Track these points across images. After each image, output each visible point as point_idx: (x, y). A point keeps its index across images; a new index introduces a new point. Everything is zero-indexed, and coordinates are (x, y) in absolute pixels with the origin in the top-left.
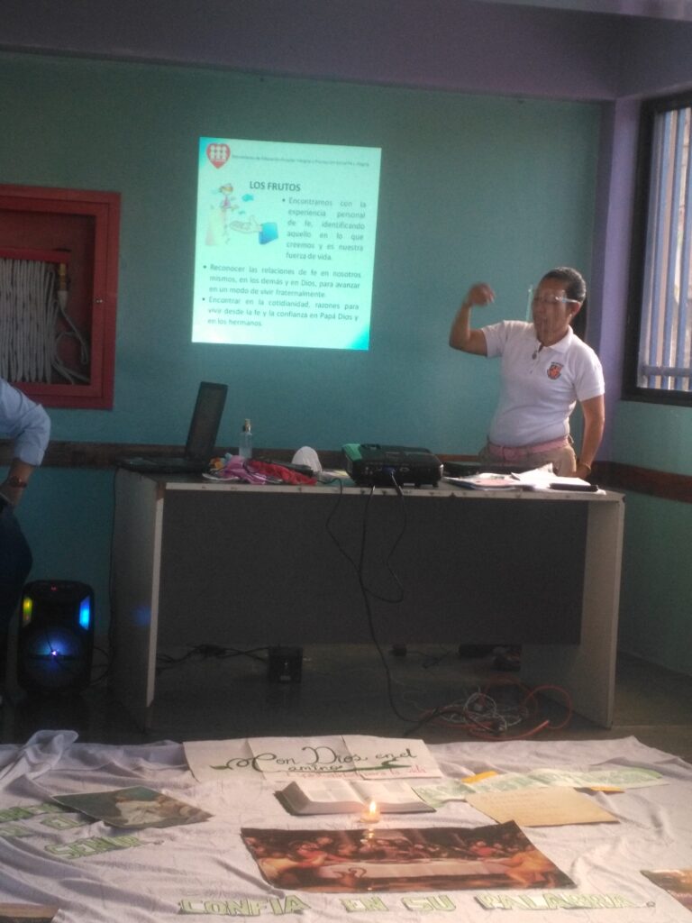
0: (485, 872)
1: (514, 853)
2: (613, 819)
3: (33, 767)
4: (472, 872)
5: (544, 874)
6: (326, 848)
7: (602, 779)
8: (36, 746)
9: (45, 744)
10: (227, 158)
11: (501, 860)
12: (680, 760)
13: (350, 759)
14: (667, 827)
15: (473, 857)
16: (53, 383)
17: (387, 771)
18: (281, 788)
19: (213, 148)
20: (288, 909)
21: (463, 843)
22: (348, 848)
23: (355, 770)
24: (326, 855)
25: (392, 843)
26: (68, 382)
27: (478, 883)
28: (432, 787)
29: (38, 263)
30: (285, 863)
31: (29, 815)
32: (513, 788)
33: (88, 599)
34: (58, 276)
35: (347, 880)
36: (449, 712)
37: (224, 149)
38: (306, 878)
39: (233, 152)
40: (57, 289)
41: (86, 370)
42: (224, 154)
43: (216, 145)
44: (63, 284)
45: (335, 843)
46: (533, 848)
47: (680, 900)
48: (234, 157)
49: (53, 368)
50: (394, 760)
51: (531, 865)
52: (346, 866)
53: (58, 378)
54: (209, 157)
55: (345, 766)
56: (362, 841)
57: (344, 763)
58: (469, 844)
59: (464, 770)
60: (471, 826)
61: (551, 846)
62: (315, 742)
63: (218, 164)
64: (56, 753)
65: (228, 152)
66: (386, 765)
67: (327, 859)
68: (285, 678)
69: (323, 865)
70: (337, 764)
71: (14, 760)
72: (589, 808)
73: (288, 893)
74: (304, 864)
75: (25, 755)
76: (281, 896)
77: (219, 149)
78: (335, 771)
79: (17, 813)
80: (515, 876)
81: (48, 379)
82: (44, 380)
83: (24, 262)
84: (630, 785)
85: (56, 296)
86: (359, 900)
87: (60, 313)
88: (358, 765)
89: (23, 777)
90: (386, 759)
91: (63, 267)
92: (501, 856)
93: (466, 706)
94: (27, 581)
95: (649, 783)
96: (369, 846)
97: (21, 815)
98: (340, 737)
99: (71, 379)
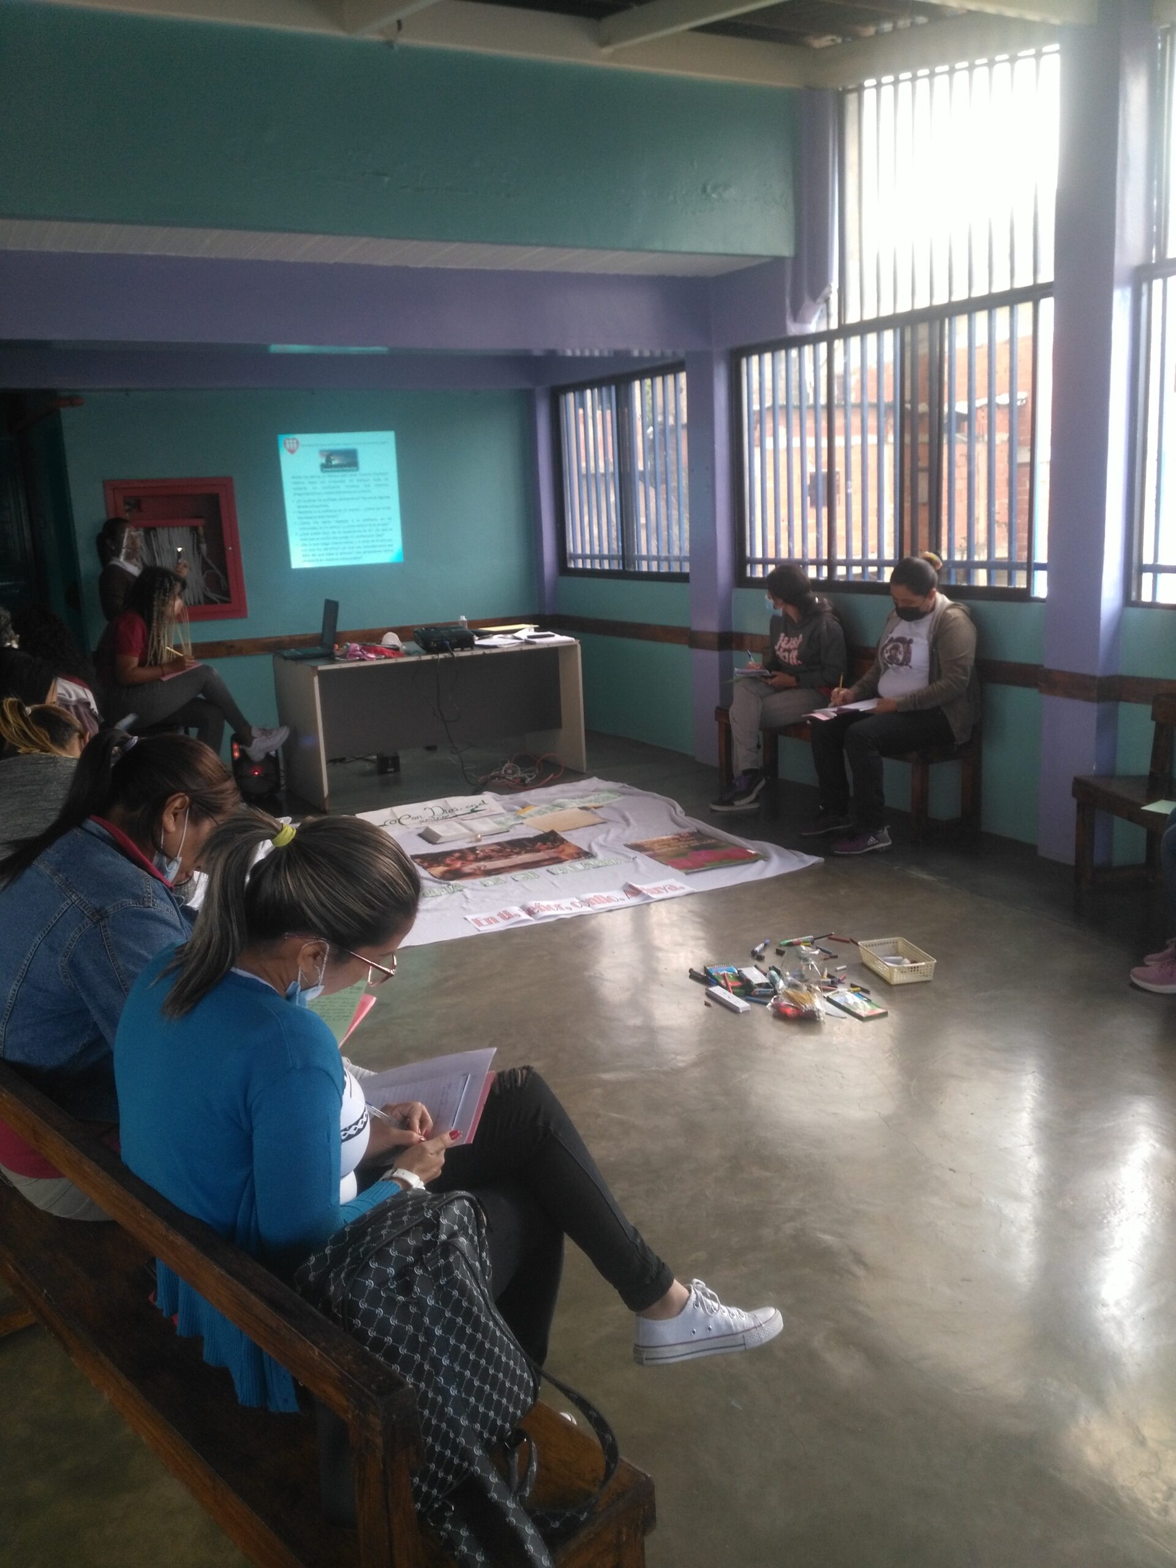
0: (547, 857)
1: (558, 846)
2: (603, 821)
4: (542, 858)
5: (578, 854)
6: (459, 858)
7: (590, 801)
10: (298, 447)
11: (553, 850)
12: (626, 785)
13: (451, 811)
14: (632, 821)
15: (539, 851)
16: (205, 604)
17: (474, 814)
18: (421, 831)
19: (287, 441)
20: (456, 890)
21: (530, 845)
22: (471, 857)
23: (456, 816)
24: (461, 862)
25: (493, 851)
26: (216, 603)
27: (546, 863)
28: (502, 819)
29: (184, 528)
30: (441, 869)
32: (546, 813)
34: (198, 534)
35: (478, 872)
36: (493, 778)
37: (295, 441)
38: (457, 875)
39: (301, 442)
40: (199, 542)
41: (226, 594)
42: (295, 446)
43: (289, 439)
44: (202, 540)
45: (463, 855)
46: (567, 842)
47: (647, 855)
48: (302, 445)
49: (204, 595)
50: (477, 807)
51: (569, 851)
52: (475, 865)
53: (209, 601)
54: (286, 447)
55: (451, 815)
56: (477, 852)
57: (449, 814)
58: (534, 846)
59: (516, 807)
60: (531, 836)
61: (576, 839)
62: (430, 804)
63: (292, 451)
65: (297, 443)
66: (473, 811)
67: (463, 863)
68: (389, 770)
69: (462, 867)
70: (445, 815)
72: (588, 818)
73: (452, 882)
74: (453, 868)
76: (449, 885)
77: (291, 441)
78: (445, 818)
80: (564, 857)
81: (202, 601)
82: (199, 603)
83: (180, 528)
84: (605, 803)
85: (199, 548)
86: (490, 880)
87: (203, 559)
88: (458, 813)
90: (472, 808)
91: (201, 529)
92: (552, 848)
93: (503, 772)
95: (616, 800)
96: (482, 854)
98: (443, 799)
99: (217, 600)
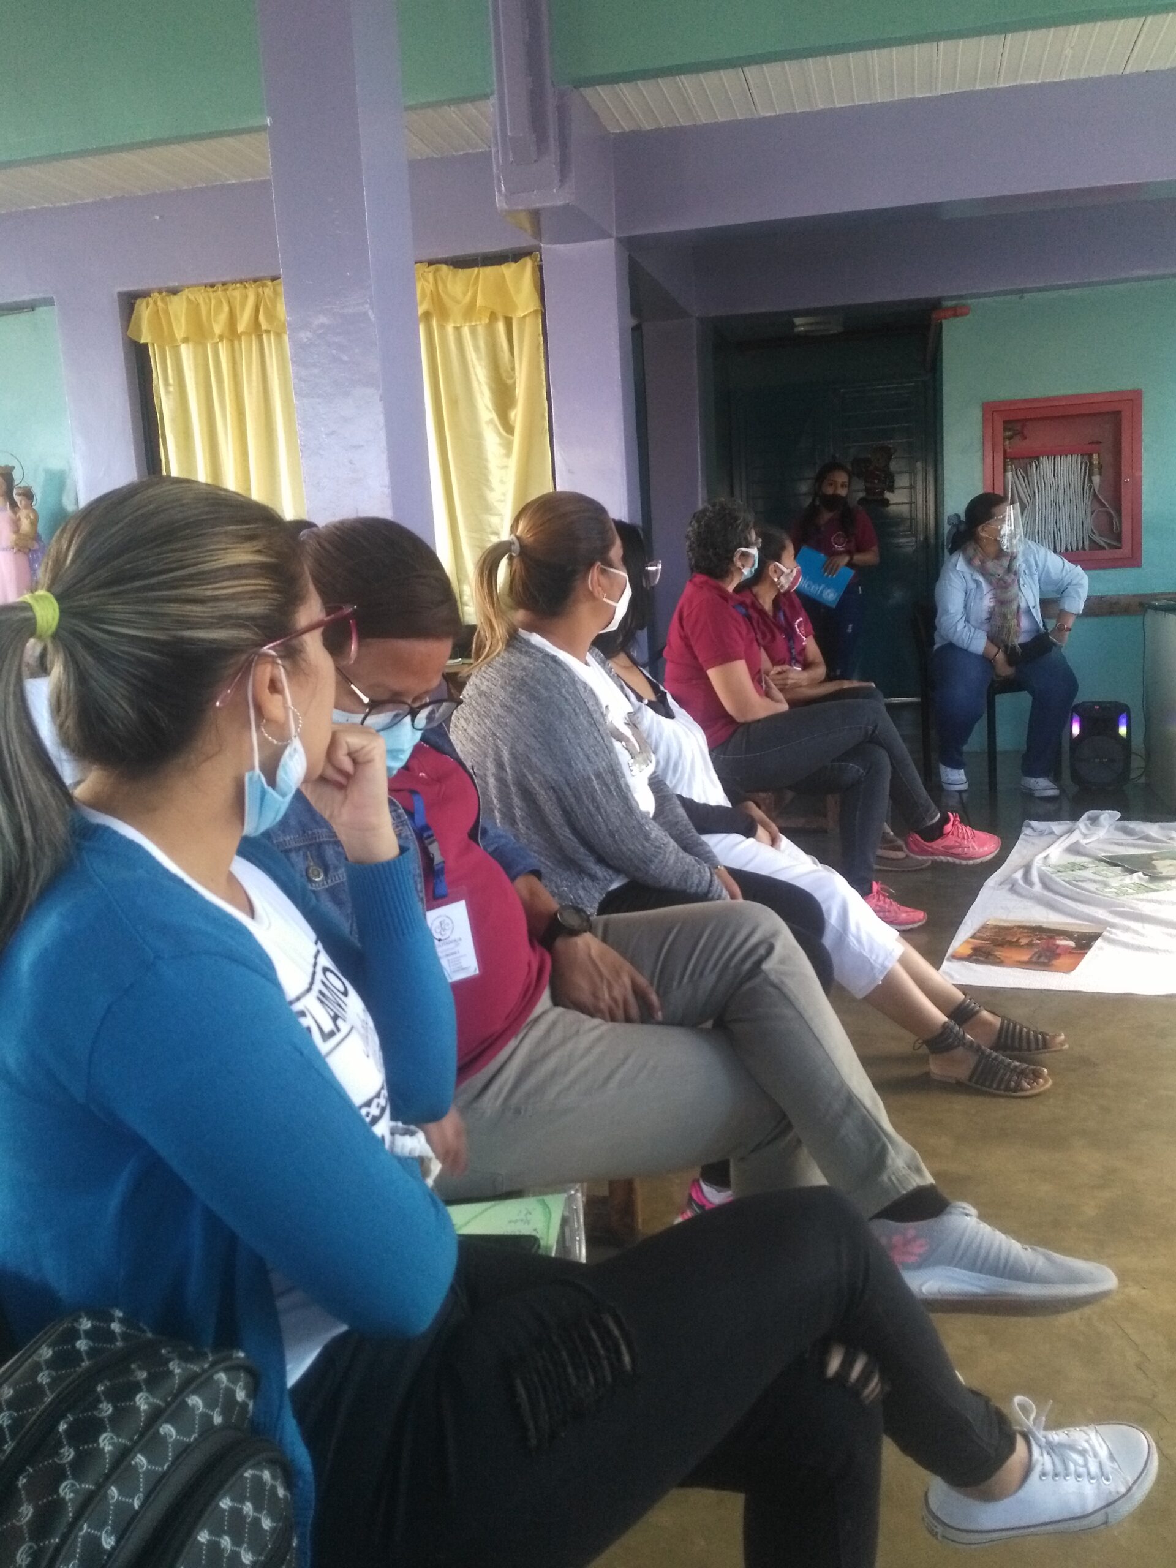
3: (1085, 836)
8: (1088, 823)
9: (1094, 821)
16: (1090, 550)
26: (1104, 548)
29: (1076, 456)
31: (1083, 867)
33: (1125, 715)
34: (1091, 463)
40: (1091, 475)
41: (1118, 537)
44: (1096, 470)
49: (1090, 538)
53: (1095, 546)
64: (1103, 827)
71: (1071, 831)
75: (1078, 828)
79: (1073, 867)
81: (1087, 548)
82: (1083, 548)
83: (1064, 457)
85: (1091, 481)
87: (1095, 495)
89: (1077, 843)
91: (1095, 456)
94: (1074, 704)
97: (1077, 867)
99: (1106, 546)
